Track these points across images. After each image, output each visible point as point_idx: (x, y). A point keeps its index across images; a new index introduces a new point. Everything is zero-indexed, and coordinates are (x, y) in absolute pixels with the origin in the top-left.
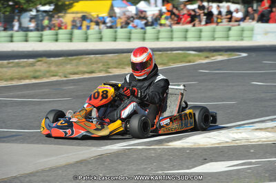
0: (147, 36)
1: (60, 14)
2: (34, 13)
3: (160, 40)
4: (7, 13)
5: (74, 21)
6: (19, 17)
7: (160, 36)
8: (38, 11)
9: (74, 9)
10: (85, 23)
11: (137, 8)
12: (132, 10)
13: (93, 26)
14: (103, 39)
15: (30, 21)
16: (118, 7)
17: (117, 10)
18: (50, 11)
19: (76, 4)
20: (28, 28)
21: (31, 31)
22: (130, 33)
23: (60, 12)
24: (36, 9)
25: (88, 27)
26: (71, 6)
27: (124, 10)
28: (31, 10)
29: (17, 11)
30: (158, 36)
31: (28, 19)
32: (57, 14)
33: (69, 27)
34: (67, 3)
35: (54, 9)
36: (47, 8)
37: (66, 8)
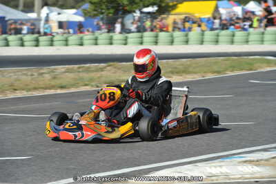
0: (236, 39)
1: (163, 16)
2: (137, 14)
3: (250, 43)
4: (111, 15)
5: (175, 23)
6: (123, 18)
7: (250, 39)
8: (142, 13)
9: (177, 11)
10: (187, 25)
11: (243, 9)
12: (238, 10)
13: (195, 27)
14: (189, 43)
15: (133, 23)
16: (223, 8)
17: (222, 11)
18: (154, 13)
19: (179, 5)
20: (130, 30)
21: (133, 32)
22: (218, 36)
23: (163, 13)
24: (140, 10)
25: (190, 29)
26: (174, 7)
27: (229, 10)
28: (134, 12)
29: (121, 13)
30: (247, 39)
31: (132, 21)
32: (160, 15)
33: (170, 29)
34: (171, 4)
35: (157, 11)
36: (150, 9)
37: (170, 9)
